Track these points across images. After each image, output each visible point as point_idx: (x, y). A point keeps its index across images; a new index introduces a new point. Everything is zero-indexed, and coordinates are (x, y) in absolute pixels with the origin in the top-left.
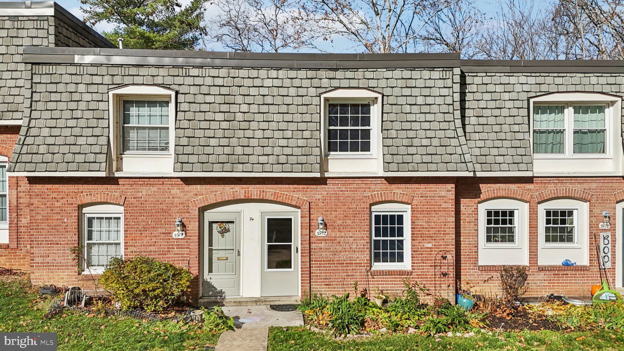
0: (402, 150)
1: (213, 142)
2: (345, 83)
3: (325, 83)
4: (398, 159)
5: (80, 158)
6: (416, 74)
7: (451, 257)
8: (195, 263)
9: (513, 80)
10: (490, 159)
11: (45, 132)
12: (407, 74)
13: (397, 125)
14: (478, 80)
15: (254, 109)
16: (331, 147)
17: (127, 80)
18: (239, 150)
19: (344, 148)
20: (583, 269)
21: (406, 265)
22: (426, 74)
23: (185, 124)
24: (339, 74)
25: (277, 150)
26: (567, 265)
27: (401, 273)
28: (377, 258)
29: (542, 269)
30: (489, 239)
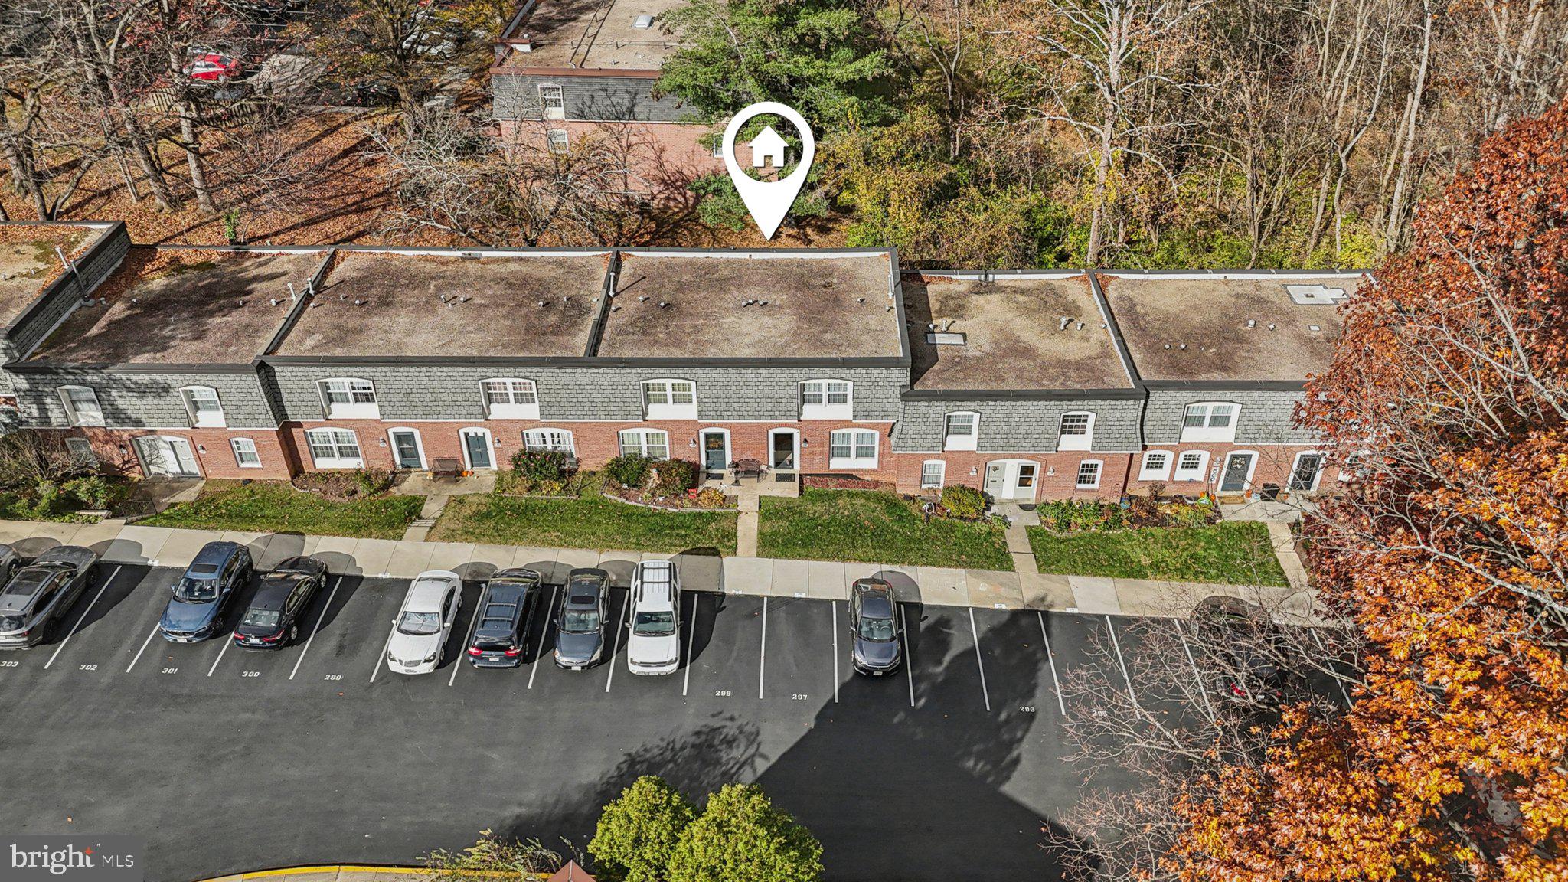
0: (1104, 440)
1: (998, 436)
2: (1076, 407)
3: (1065, 407)
4: (1100, 445)
5: (929, 445)
6: (1118, 402)
7: (1121, 485)
8: (981, 485)
9: (1178, 394)
10: (1155, 436)
11: (911, 432)
12: (1113, 402)
13: (1103, 427)
14: (1157, 395)
15: (1023, 420)
16: (1063, 432)
17: (955, 408)
18: (1012, 441)
19: (1070, 433)
20: (1200, 482)
21: (1096, 486)
22: (1124, 402)
23: (984, 427)
24: (1074, 403)
25: (1033, 440)
26: (1191, 481)
27: (1093, 490)
28: (1080, 482)
29: (1175, 483)
30: (1148, 467)
